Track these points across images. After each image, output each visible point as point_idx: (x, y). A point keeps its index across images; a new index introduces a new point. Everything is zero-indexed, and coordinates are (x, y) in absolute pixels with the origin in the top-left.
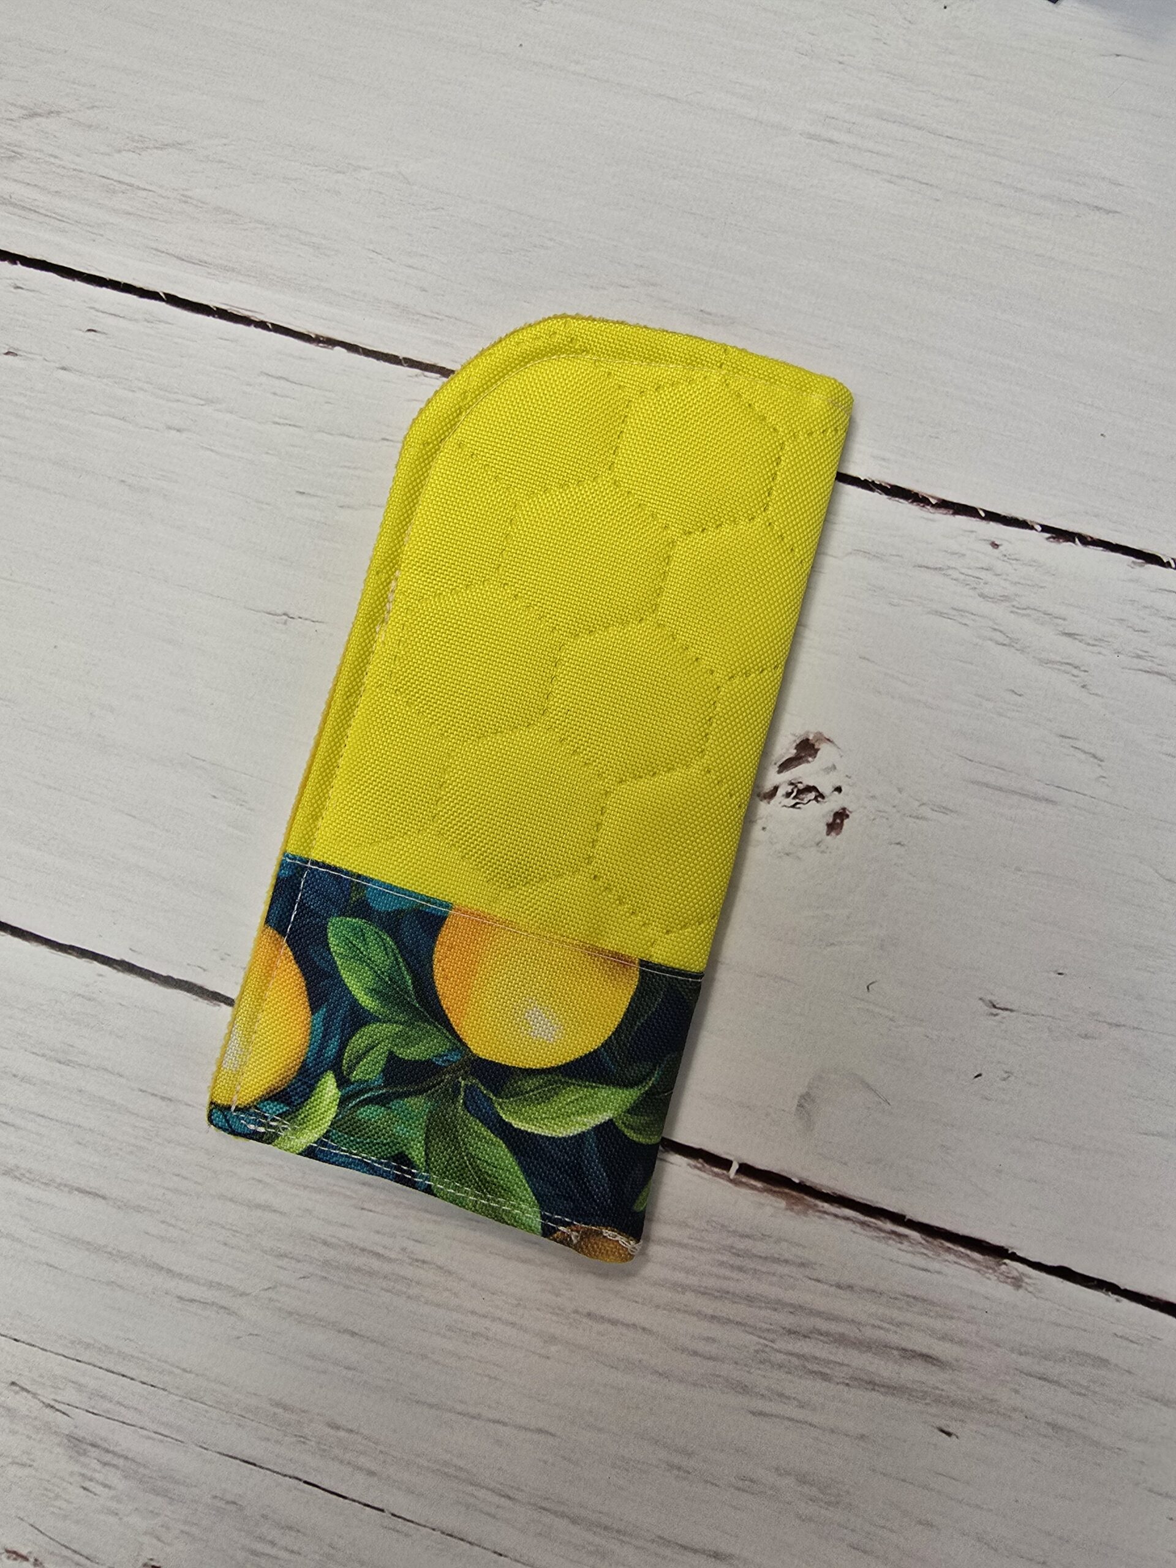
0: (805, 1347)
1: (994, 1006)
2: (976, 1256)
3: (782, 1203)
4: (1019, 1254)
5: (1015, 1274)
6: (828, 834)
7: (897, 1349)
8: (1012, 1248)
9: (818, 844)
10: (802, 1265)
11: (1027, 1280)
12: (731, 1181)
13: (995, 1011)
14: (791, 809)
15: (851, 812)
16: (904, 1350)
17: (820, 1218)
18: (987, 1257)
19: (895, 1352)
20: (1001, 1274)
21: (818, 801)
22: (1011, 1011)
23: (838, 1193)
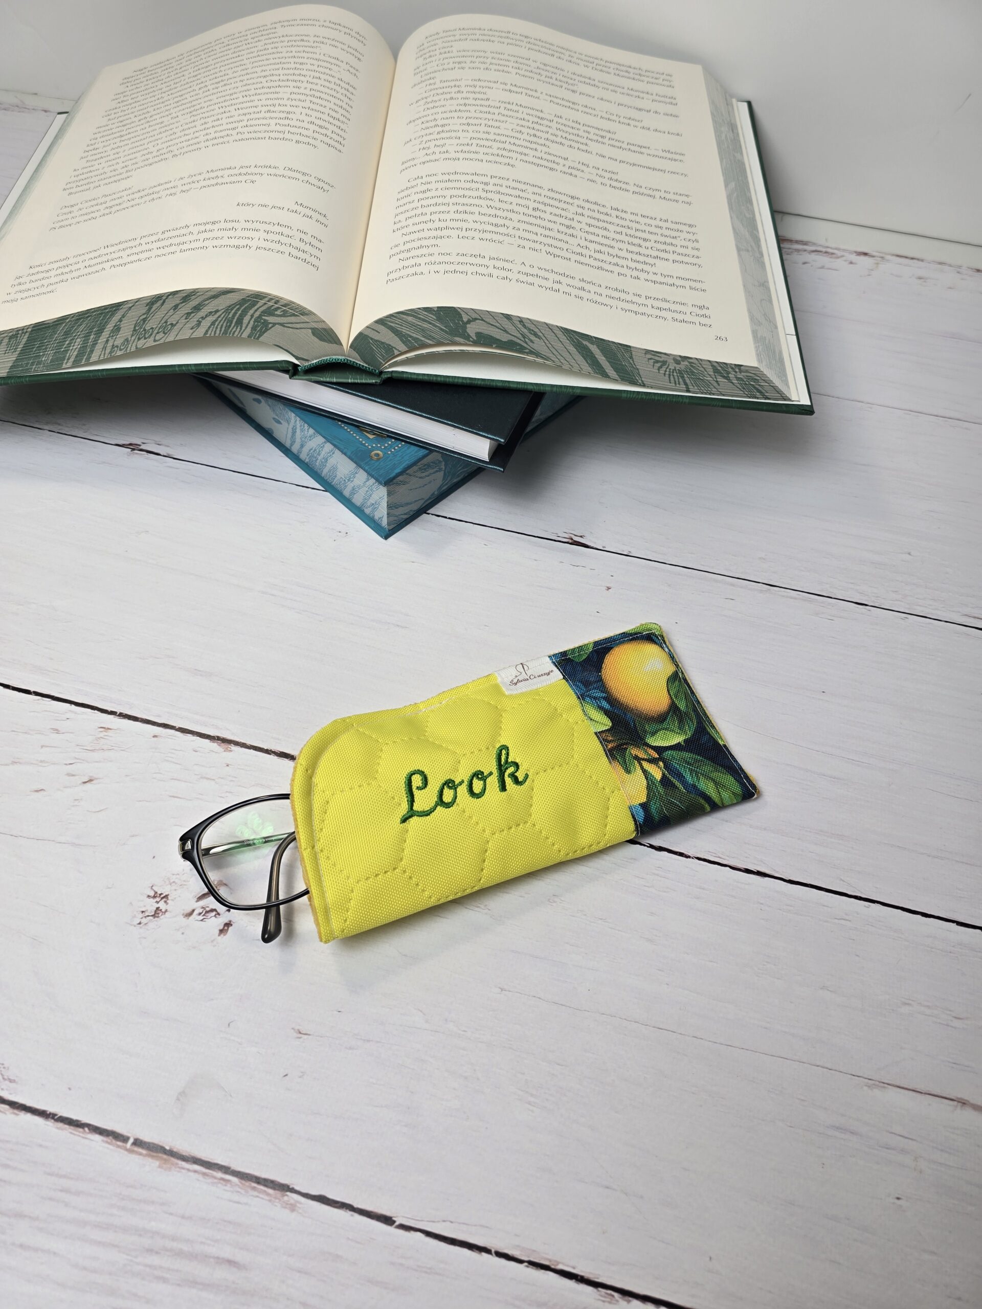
0: (154, 1260)
1: (300, 1033)
2: (270, 1191)
3: (157, 1163)
4: (297, 1188)
5: (292, 1201)
6: (219, 935)
7: (214, 1258)
8: (292, 1184)
9: (212, 941)
10: (162, 1204)
11: (298, 1205)
12: (127, 1150)
13: (300, 1035)
14: (201, 922)
15: (234, 923)
16: (218, 1258)
17: (179, 1172)
18: (277, 1192)
19: (212, 1260)
20: (284, 1202)
21: (216, 917)
22: (309, 1035)
23: (193, 1155)
